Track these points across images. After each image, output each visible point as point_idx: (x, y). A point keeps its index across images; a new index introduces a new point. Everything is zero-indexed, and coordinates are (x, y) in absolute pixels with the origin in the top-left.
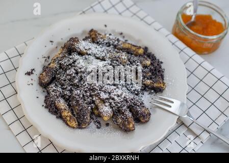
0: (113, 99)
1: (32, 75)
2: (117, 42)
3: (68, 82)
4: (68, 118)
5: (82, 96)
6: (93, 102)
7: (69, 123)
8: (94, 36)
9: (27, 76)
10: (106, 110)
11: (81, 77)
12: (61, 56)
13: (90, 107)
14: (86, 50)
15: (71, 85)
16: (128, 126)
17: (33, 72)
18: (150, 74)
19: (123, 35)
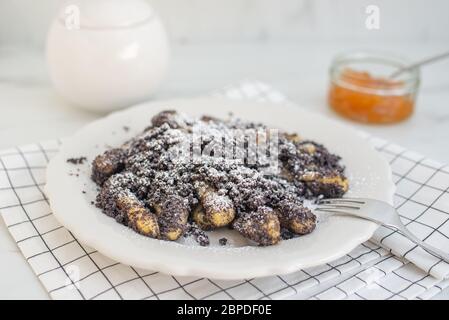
0: (235, 181)
4: (140, 215)
5: (172, 182)
13: (187, 200)
14: (188, 124)
15: (153, 168)
16: (265, 227)
17: (84, 161)
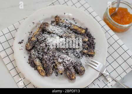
0: (65, 62)
1: (22, 44)
2: (70, 25)
3: (41, 50)
4: (41, 71)
5: (48, 59)
6: (54, 62)
7: (41, 73)
8: (57, 20)
9: (19, 44)
10: (61, 68)
11: (48, 48)
12: (38, 33)
13: (52, 65)
14: (52, 31)
15: (43, 52)
16: (72, 78)
18: (87, 46)
19: (74, 20)
